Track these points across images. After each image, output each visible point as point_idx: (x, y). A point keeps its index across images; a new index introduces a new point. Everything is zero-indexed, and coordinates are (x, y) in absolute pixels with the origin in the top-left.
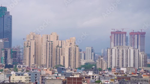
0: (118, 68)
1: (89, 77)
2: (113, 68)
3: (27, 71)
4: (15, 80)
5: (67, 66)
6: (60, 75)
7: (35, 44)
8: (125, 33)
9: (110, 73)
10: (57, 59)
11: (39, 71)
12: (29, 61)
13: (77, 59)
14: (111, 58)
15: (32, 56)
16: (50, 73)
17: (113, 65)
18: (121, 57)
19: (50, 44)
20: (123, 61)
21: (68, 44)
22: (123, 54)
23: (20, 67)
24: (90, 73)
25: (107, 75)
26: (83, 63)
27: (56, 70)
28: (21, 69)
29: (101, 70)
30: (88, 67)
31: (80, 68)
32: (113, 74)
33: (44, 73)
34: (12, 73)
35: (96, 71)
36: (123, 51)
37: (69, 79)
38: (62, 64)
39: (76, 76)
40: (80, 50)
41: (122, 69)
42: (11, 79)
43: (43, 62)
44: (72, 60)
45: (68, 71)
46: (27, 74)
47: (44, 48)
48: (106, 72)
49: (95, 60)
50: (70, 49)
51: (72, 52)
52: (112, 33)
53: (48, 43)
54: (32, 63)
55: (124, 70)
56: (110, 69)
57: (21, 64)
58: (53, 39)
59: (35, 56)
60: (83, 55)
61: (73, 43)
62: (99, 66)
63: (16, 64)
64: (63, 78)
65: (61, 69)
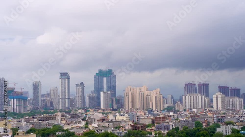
0: (191, 109)
1: (171, 116)
2: (187, 109)
3: (127, 113)
4: (119, 119)
5: (154, 109)
6: (150, 115)
7: (132, 94)
8: (195, 84)
9: (185, 113)
10: (148, 104)
11: (135, 113)
12: (128, 105)
13: (161, 104)
14: (186, 102)
15: (130, 103)
16: (143, 114)
17: (187, 107)
18: (192, 102)
19: (142, 94)
20: (194, 104)
21: (155, 93)
22: (194, 100)
23: (122, 110)
24: (171, 114)
25: (183, 115)
26: (166, 106)
27: (147, 112)
28: (123, 112)
29: (178, 111)
30: (169, 109)
31: (164, 110)
32: (187, 114)
33: (138, 114)
34: (117, 114)
35: (175, 112)
36: (194, 97)
37: (156, 118)
38: (151, 107)
39: (161, 116)
40: (163, 98)
41: (193, 110)
42: (117, 118)
43: (138, 107)
44: (158, 105)
45: (156, 112)
46: (127, 115)
47: (138, 97)
48: (182, 112)
49: (174, 104)
50: (156, 97)
51: (158, 99)
52: (185, 84)
54: (130, 107)
55: (195, 110)
56: (185, 110)
57: (123, 108)
58: (144, 90)
59: (132, 102)
60: (165, 100)
61: (158, 93)
62: (177, 109)
63: (119, 108)
64: (152, 117)
65: (150, 111)
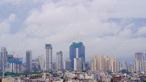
0: (140, 72)
1: (125, 76)
2: (137, 72)
3: (93, 74)
4: (87, 78)
5: (113, 71)
6: (109, 75)
7: (96, 60)
8: (143, 54)
9: (136, 74)
10: (108, 67)
11: (99, 74)
12: (93, 69)
13: (118, 67)
14: (136, 66)
15: (95, 66)
16: (104, 74)
17: (137, 70)
18: (141, 66)
19: (103, 60)
20: (142, 68)
21: (113, 59)
22: (142, 65)
23: (89, 71)
24: (125, 75)
25: (134, 75)
26: (121, 69)
27: (107, 73)
28: (90, 73)
29: (130, 73)
30: (124, 71)
31: (119, 72)
32: (137, 75)
33: (101, 74)
34: (86, 74)
35: (128, 73)
36: (142, 63)
37: (114, 77)
38: (110, 70)
39: (117, 76)
40: (120, 63)
41: (142, 72)
42: (86, 77)
43: (101, 69)
44: (115, 68)
45: (113, 74)
46: (93, 75)
47: (101, 62)
48: (133, 74)
49: (127, 68)
50: (114, 62)
51: (115, 64)
52: (136, 54)
53: (103, 59)
54: (95, 69)
56: (135, 72)
57: (90, 70)
58: (105, 57)
59: (96, 66)
60: (121, 65)
61: (116, 59)
62: (129, 71)
63: (87, 70)
64: (111, 77)
65: (110, 73)
